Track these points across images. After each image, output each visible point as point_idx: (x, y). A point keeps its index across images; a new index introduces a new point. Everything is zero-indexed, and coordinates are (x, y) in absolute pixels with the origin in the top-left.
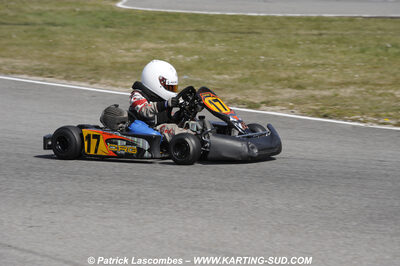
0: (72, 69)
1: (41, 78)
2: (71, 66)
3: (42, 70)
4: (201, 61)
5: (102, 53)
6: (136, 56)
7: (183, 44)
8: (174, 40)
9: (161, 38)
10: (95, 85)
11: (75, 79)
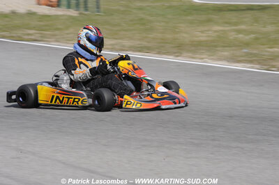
0: (163, 47)
1: (140, 54)
2: (162, 45)
3: (141, 47)
4: (257, 39)
5: (185, 35)
6: (209, 36)
7: (243, 27)
8: (236, 24)
9: (226, 23)
10: (179, 58)
11: (164, 54)
